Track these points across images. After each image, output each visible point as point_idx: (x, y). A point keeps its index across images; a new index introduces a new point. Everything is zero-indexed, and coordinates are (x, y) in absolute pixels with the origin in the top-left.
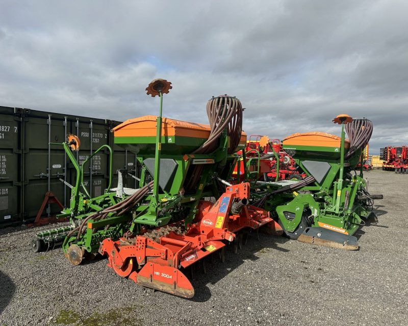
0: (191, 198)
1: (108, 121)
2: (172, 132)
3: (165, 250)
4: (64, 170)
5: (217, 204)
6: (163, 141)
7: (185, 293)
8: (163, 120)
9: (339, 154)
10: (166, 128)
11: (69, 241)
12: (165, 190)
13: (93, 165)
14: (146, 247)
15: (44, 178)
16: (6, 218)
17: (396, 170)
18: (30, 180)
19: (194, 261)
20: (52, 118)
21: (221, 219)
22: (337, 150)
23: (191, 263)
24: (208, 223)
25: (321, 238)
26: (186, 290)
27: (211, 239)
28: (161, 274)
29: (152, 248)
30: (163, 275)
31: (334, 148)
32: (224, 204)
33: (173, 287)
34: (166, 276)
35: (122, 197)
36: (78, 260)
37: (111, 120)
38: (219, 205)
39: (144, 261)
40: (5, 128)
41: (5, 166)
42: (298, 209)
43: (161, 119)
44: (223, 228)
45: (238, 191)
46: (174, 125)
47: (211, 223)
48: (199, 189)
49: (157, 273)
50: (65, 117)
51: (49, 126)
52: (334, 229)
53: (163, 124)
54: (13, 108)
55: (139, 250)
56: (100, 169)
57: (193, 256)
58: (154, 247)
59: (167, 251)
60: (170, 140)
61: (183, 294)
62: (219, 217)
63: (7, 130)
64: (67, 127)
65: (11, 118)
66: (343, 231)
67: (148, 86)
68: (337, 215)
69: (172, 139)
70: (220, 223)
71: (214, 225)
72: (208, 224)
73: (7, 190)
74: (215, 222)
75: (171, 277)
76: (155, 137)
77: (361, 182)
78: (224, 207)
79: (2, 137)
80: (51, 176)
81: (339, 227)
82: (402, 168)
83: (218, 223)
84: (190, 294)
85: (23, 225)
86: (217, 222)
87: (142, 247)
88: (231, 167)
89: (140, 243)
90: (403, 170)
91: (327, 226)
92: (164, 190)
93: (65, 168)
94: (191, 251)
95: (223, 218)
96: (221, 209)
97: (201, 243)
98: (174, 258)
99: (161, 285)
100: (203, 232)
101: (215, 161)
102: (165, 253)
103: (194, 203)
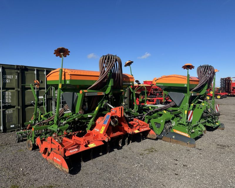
0: (89, 115)
2: (68, 78)
3: (58, 145)
4: (45, 99)
6: (63, 83)
7: (65, 170)
8: (63, 71)
9: (186, 88)
10: (65, 75)
16: (11, 126)
18: (25, 105)
19: (75, 153)
20: (37, 70)
22: (186, 86)
23: (72, 154)
25: (175, 139)
27: (95, 140)
29: (54, 144)
31: (184, 84)
32: (107, 119)
33: (61, 166)
38: (104, 120)
39: (51, 151)
40: (10, 77)
41: (10, 98)
42: (162, 121)
43: (62, 70)
44: (103, 133)
45: (116, 111)
46: (70, 74)
50: (45, 69)
51: (36, 75)
52: (182, 134)
53: (62, 73)
54: (15, 65)
57: (76, 150)
59: (59, 146)
60: (68, 82)
62: (103, 127)
63: (11, 77)
65: (13, 71)
66: (187, 135)
68: (184, 125)
69: (69, 82)
72: (97, 131)
73: (12, 111)
75: (60, 161)
76: (58, 81)
77: (207, 105)
79: (9, 81)
81: (185, 133)
89: (49, 141)
91: (178, 132)
94: (76, 146)
95: (104, 127)
96: (105, 122)
97: (85, 142)
98: (62, 150)
99: (57, 165)
100: (94, 135)
101: (105, 93)
102: (58, 147)
103: (90, 118)
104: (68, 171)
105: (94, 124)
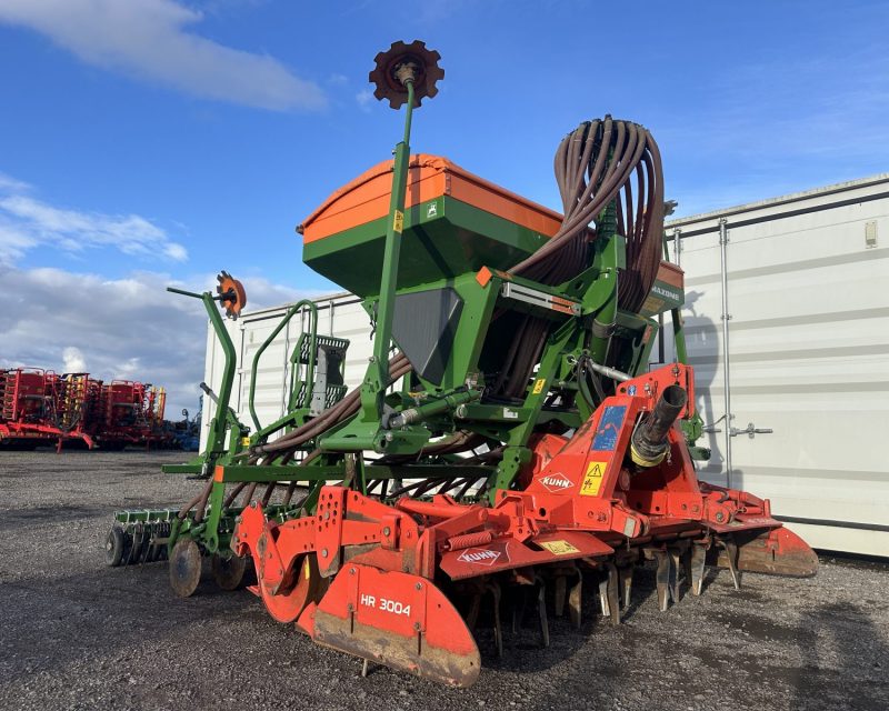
0: (506, 411)
3: (393, 519)
5: (588, 428)
7: (451, 666)
10: (423, 182)
12: (425, 376)
14: (344, 517)
19: (492, 567)
21: (597, 469)
23: (479, 571)
24: (559, 483)
26: (453, 656)
27: (563, 526)
28: (379, 603)
29: (360, 518)
30: (385, 605)
32: (608, 426)
33: (413, 647)
34: (394, 608)
38: (592, 430)
39: (337, 563)
44: (604, 496)
45: (653, 391)
46: (443, 166)
47: (566, 484)
49: (369, 600)
55: (324, 527)
57: (492, 554)
58: (366, 515)
59: (398, 521)
60: (433, 212)
61: (445, 675)
62: (592, 465)
67: (374, 66)
69: (438, 208)
70: (596, 478)
71: (578, 487)
72: (557, 486)
75: (407, 611)
78: (611, 433)
83: (589, 483)
84: (465, 672)
86: (587, 479)
87: (332, 517)
88: (636, 350)
89: (329, 505)
92: (423, 377)
94: (486, 535)
95: (603, 466)
96: (598, 441)
97: (525, 522)
98: (419, 543)
99: (380, 642)
100: (543, 512)
101: (583, 310)
102: (393, 528)
103: (513, 424)
104: (477, 666)
105: (529, 459)
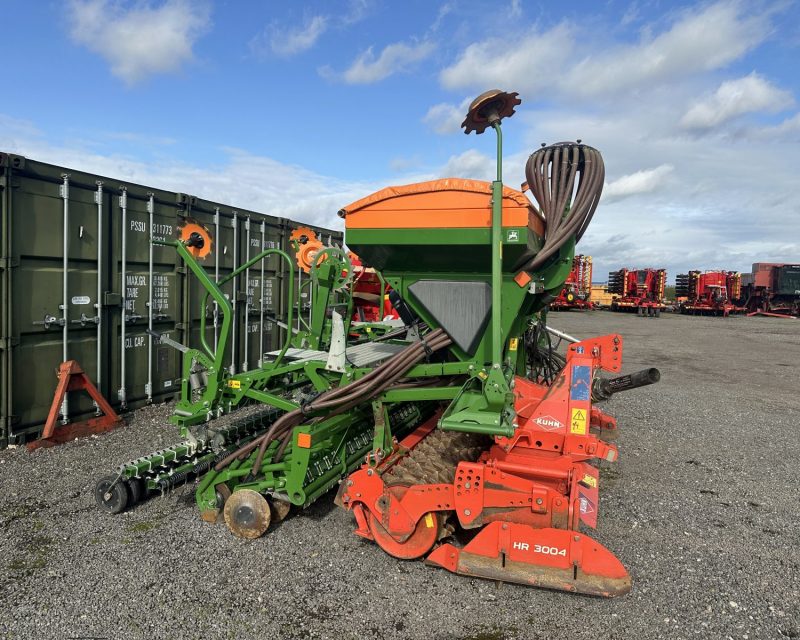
1: (184, 196)
4: (96, 309)
5: (563, 381)
7: (605, 585)
11: (216, 482)
12: (469, 352)
13: (153, 298)
14: (485, 485)
15: (53, 329)
17: (640, 311)
18: (22, 334)
19: (595, 512)
20: (71, 184)
21: (579, 414)
24: (551, 423)
28: (532, 548)
30: (539, 549)
32: (579, 382)
33: (569, 574)
34: (550, 551)
35: (343, 371)
36: (257, 526)
37: (189, 194)
39: (480, 520)
44: (589, 434)
45: (599, 352)
47: (557, 424)
48: (511, 349)
49: (523, 546)
50: (100, 184)
51: (66, 201)
55: (463, 493)
56: (166, 306)
57: (585, 501)
60: (514, 238)
62: (575, 411)
64: (102, 205)
70: (580, 421)
71: (567, 428)
72: (550, 427)
74: (567, 420)
75: (564, 553)
78: (582, 387)
80: (69, 323)
82: (650, 308)
83: (576, 425)
84: (619, 589)
85: (10, 446)
86: (573, 421)
87: (474, 487)
89: (469, 478)
90: (652, 311)
93: (98, 306)
95: (584, 411)
96: (575, 393)
99: (534, 572)
104: (630, 584)
